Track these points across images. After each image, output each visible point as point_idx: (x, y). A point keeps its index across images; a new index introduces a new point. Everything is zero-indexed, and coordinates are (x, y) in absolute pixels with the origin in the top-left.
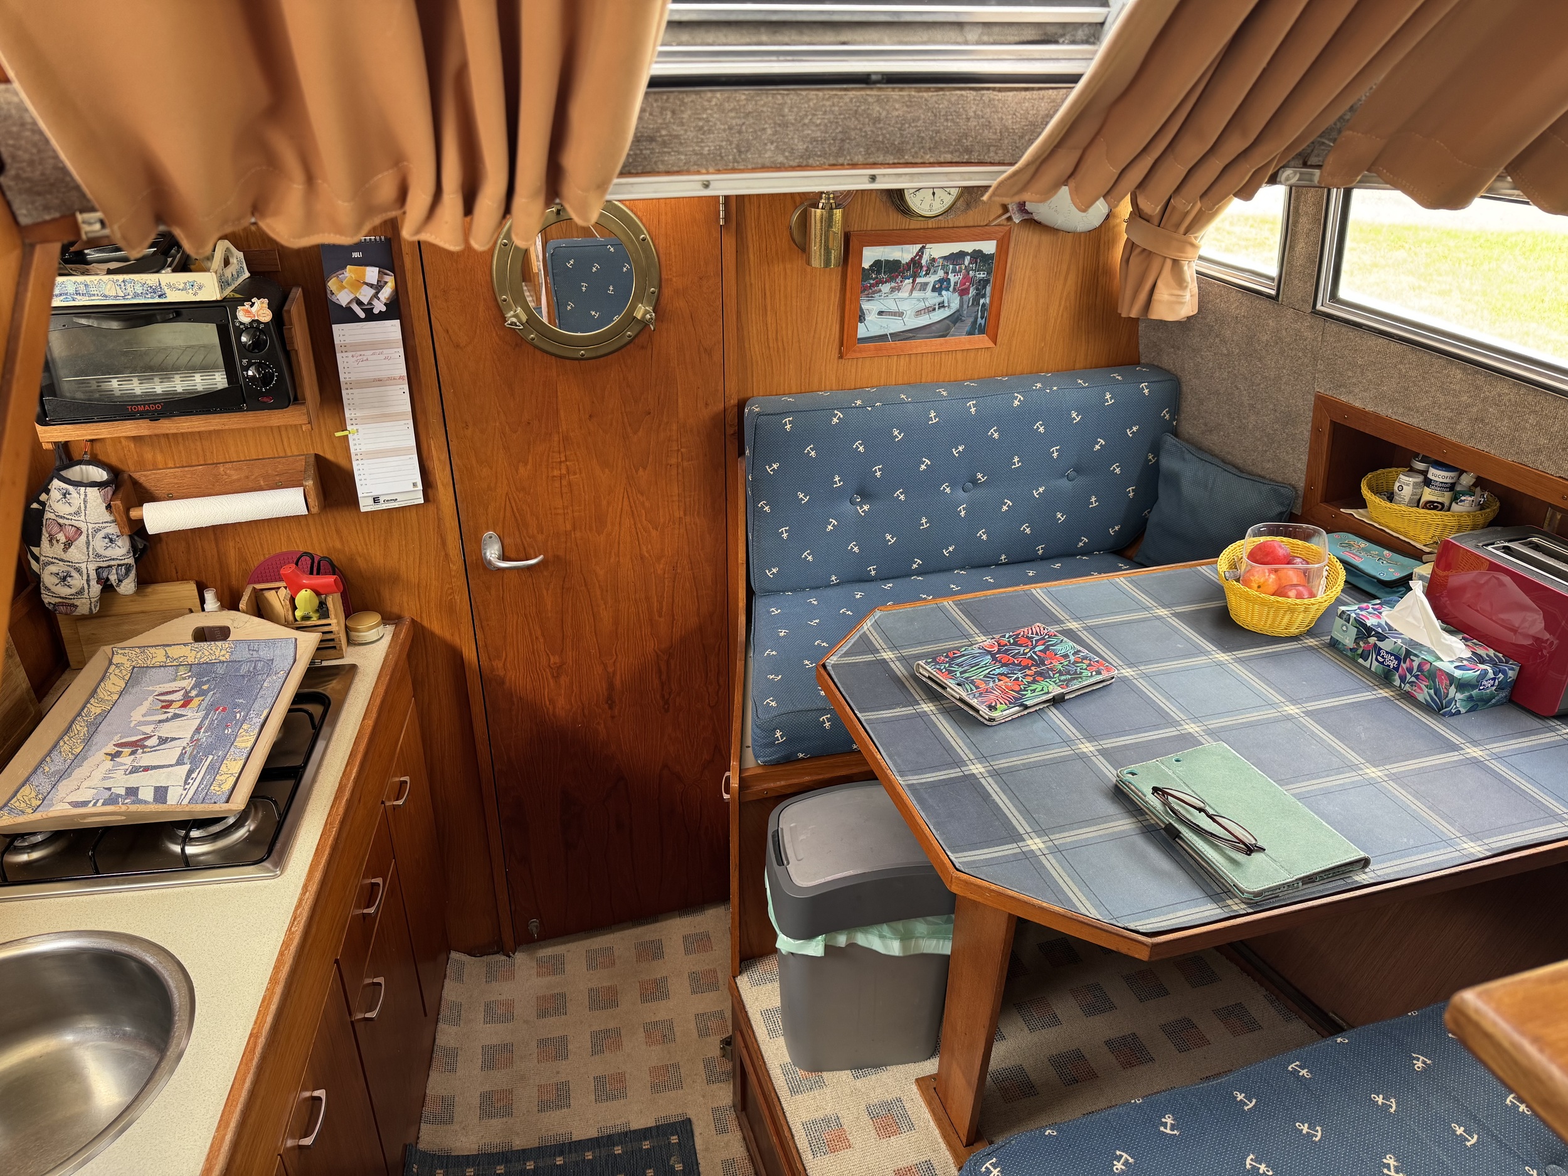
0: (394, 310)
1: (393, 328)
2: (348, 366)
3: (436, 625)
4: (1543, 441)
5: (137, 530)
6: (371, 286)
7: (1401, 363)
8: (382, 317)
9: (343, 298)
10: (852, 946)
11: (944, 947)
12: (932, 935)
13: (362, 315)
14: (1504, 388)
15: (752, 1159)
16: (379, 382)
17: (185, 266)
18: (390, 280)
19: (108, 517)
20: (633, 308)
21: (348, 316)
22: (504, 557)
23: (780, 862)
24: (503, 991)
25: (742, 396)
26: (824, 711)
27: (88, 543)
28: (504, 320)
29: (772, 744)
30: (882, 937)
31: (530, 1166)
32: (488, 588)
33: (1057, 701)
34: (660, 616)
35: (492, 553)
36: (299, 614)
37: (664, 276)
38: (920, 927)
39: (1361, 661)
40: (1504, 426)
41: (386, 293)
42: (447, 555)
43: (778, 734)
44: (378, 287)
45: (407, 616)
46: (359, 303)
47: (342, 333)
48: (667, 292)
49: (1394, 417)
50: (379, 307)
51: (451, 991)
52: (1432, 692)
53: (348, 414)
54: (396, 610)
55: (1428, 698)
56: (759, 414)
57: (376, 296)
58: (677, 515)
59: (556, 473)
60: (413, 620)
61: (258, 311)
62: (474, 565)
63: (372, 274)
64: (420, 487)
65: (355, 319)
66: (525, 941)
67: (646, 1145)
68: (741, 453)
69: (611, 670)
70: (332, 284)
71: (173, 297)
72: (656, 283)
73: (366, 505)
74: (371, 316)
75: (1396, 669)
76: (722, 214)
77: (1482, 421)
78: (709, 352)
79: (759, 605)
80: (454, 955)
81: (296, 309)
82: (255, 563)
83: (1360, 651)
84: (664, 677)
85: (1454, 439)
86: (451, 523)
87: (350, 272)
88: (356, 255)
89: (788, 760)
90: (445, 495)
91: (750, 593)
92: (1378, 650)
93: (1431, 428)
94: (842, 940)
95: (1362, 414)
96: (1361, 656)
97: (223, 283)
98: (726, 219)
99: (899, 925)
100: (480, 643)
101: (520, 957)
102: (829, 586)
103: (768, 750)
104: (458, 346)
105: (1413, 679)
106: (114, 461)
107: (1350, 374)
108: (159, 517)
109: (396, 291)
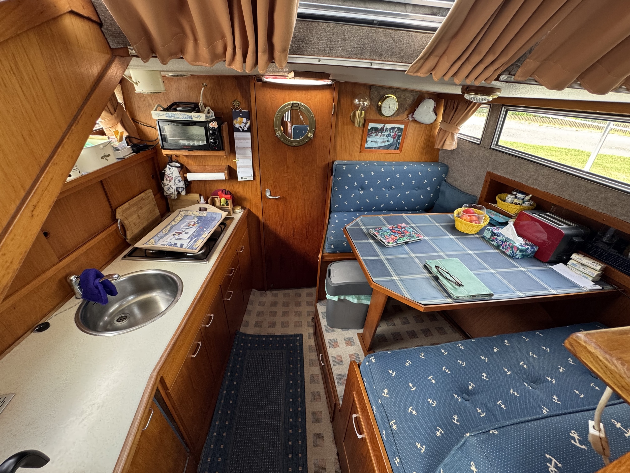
0: (249, 130)
1: (248, 135)
2: (237, 143)
3: (254, 211)
4: (555, 186)
5: (185, 179)
6: (244, 123)
7: (514, 163)
8: (246, 131)
9: (237, 126)
10: (345, 299)
11: (368, 303)
12: (365, 299)
13: (241, 130)
14: (546, 170)
15: (316, 346)
16: (244, 148)
17: (199, 111)
18: (249, 122)
19: (179, 175)
20: (308, 134)
21: (238, 131)
22: (271, 195)
23: (329, 277)
24: (264, 299)
25: (333, 160)
26: (345, 241)
27: (174, 181)
28: (276, 134)
29: (330, 248)
30: (353, 298)
31: (264, 339)
32: (266, 203)
33: (406, 243)
34: (308, 214)
35: (268, 194)
36: (222, 204)
37: (317, 126)
38: (363, 297)
39: (491, 242)
40: (544, 181)
41: (248, 125)
42: (257, 194)
43: (332, 246)
44: (246, 124)
45: (247, 208)
46: (241, 127)
47: (236, 135)
48: (317, 130)
49: (509, 178)
50: (246, 129)
52: (511, 252)
53: (237, 156)
54: (245, 206)
55: (510, 254)
56: (337, 164)
57: (245, 126)
58: (314, 189)
59: (285, 175)
60: (249, 209)
61: (214, 125)
62: (263, 197)
63: (244, 120)
64: (252, 176)
65: (240, 131)
66: (269, 289)
67: (291, 339)
68: (332, 175)
69: (294, 227)
70: (235, 122)
71: (194, 119)
72: (314, 128)
73: (239, 179)
74: (244, 131)
75: (501, 245)
76: (333, 111)
77: (537, 180)
78: (326, 147)
79: (332, 214)
80: (253, 289)
81: (225, 126)
82: (213, 190)
83: (491, 239)
84: (307, 230)
85: (527, 185)
86: (259, 186)
87: (239, 119)
88: (241, 115)
89: (334, 253)
90: (258, 178)
91: (330, 211)
92: (497, 239)
93: (520, 181)
94: (342, 298)
95: (500, 177)
96: (491, 241)
97: (207, 117)
98: (334, 112)
99: (357, 296)
100: (264, 217)
101: (268, 292)
102: (350, 211)
103: (330, 250)
104: (264, 141)
105: (506, 248)
106: (182, 162)
107: (498, 166)
108: (191, 177)
109: (250, 125)
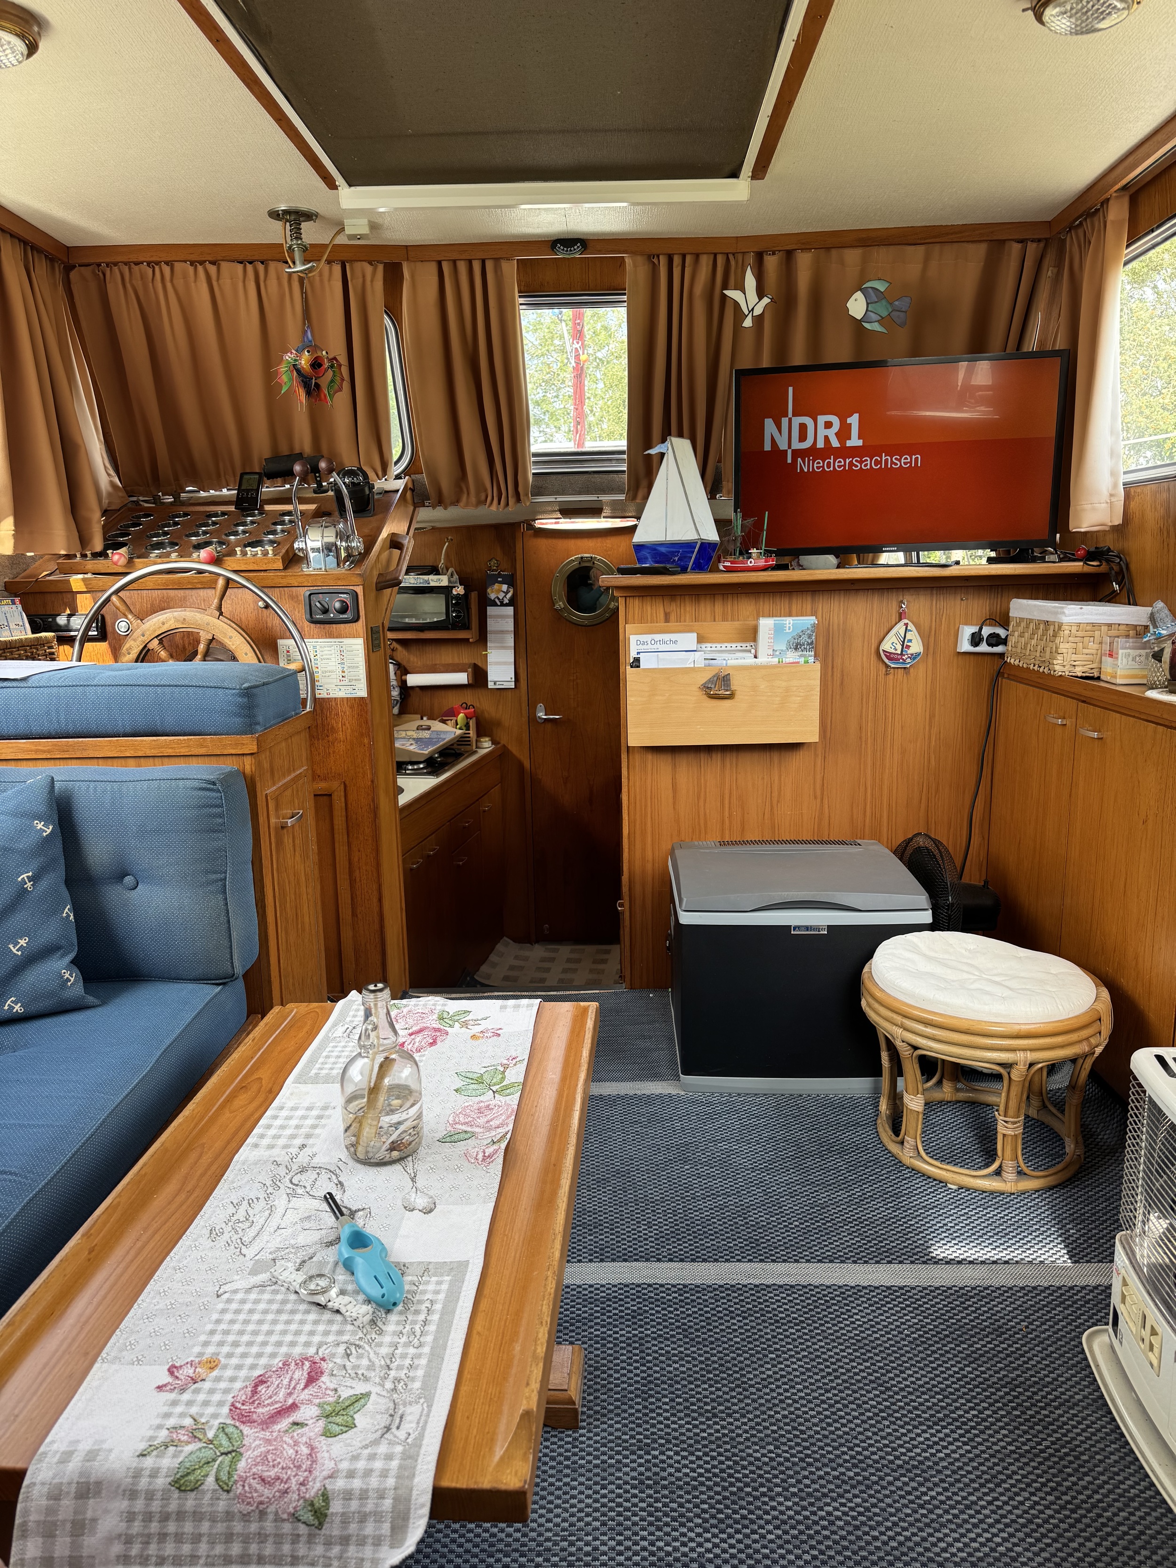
0: (512, 603)
1: (510, 610)
2: (491, 625)
3: (514, 749)
5: (403, 685)
6: (504, 592)
8: (507, 605)
9: (492, 596)
13: (499, 604)
16: (502, 632)
17: (438, 573)
18: (512, 591)
19: (395, 677)
20: (610, 604)
21: (494, 604)
22: (546, 713)
24: (527, 953)
28: (555, 607)
32: (538, 732)
35: (542, 715)
36: (458, 727)
41: (509, 595)
42: (521, 715)
44: (506, 593)
45: (502, 742)
46: (498, 599)
47: (491, 610)
50: (506, 601)
51: (499, 947)
53: (489, 645)
54: (497, 739)
57: (505, 596)
59: (571, 678)
60: (504, 746)
61: (459, 590)
62: (532, 719)
63: (505, 587)
64: (514, 679)
65: (496, 605)
66: (540, 937)
70: (489, 590)
71: (432, 584)
73: (491, 685)
74: (502, 604)
80: (505, 940)
81: (474, 595)
82: (445, 709)
86: (524, 698)
87: (496, 586)
88: (499, 579)
90: (523, 684)
97: (450, 581)
100: (532, 761)
104: (535, 619)
106: (399, 660)
108: (413, 680)
109: (513, 595)
